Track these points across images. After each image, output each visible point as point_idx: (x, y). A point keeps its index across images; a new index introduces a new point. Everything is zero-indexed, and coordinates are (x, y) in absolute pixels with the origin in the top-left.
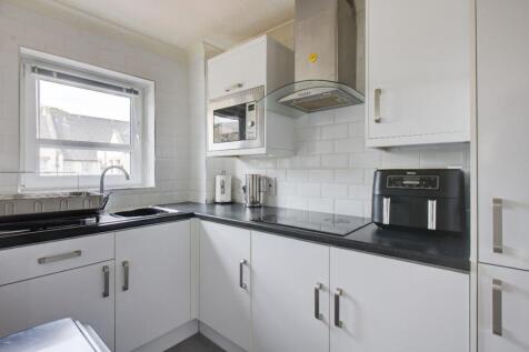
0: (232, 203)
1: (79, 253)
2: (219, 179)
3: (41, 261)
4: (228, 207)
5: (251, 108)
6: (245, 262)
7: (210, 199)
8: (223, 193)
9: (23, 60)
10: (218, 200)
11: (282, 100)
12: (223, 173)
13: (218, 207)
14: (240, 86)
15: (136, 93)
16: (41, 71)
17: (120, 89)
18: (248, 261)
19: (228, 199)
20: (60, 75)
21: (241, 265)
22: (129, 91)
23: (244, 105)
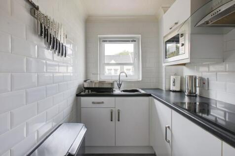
0: (181, 92)
1: (103, 103)
2: (172, 78)
3: (93, 103)
4: (178, 94)
5: (182, 35)
6: (169, 127)
7: (167, 88)
8: (174, 85)
9: (100, 39)
10: (171, 89)
11: (199, 24)
12: (175, 75)
13: (171, 93)
14: (176, 23)
15: (135, 41)
16: (104, 41)
17: (129, 41)
18: (170, 127)
19: (178, 89)
20: (110, 41)
21: (166, 128)
22: (132, 41)
23: (179, 34)
